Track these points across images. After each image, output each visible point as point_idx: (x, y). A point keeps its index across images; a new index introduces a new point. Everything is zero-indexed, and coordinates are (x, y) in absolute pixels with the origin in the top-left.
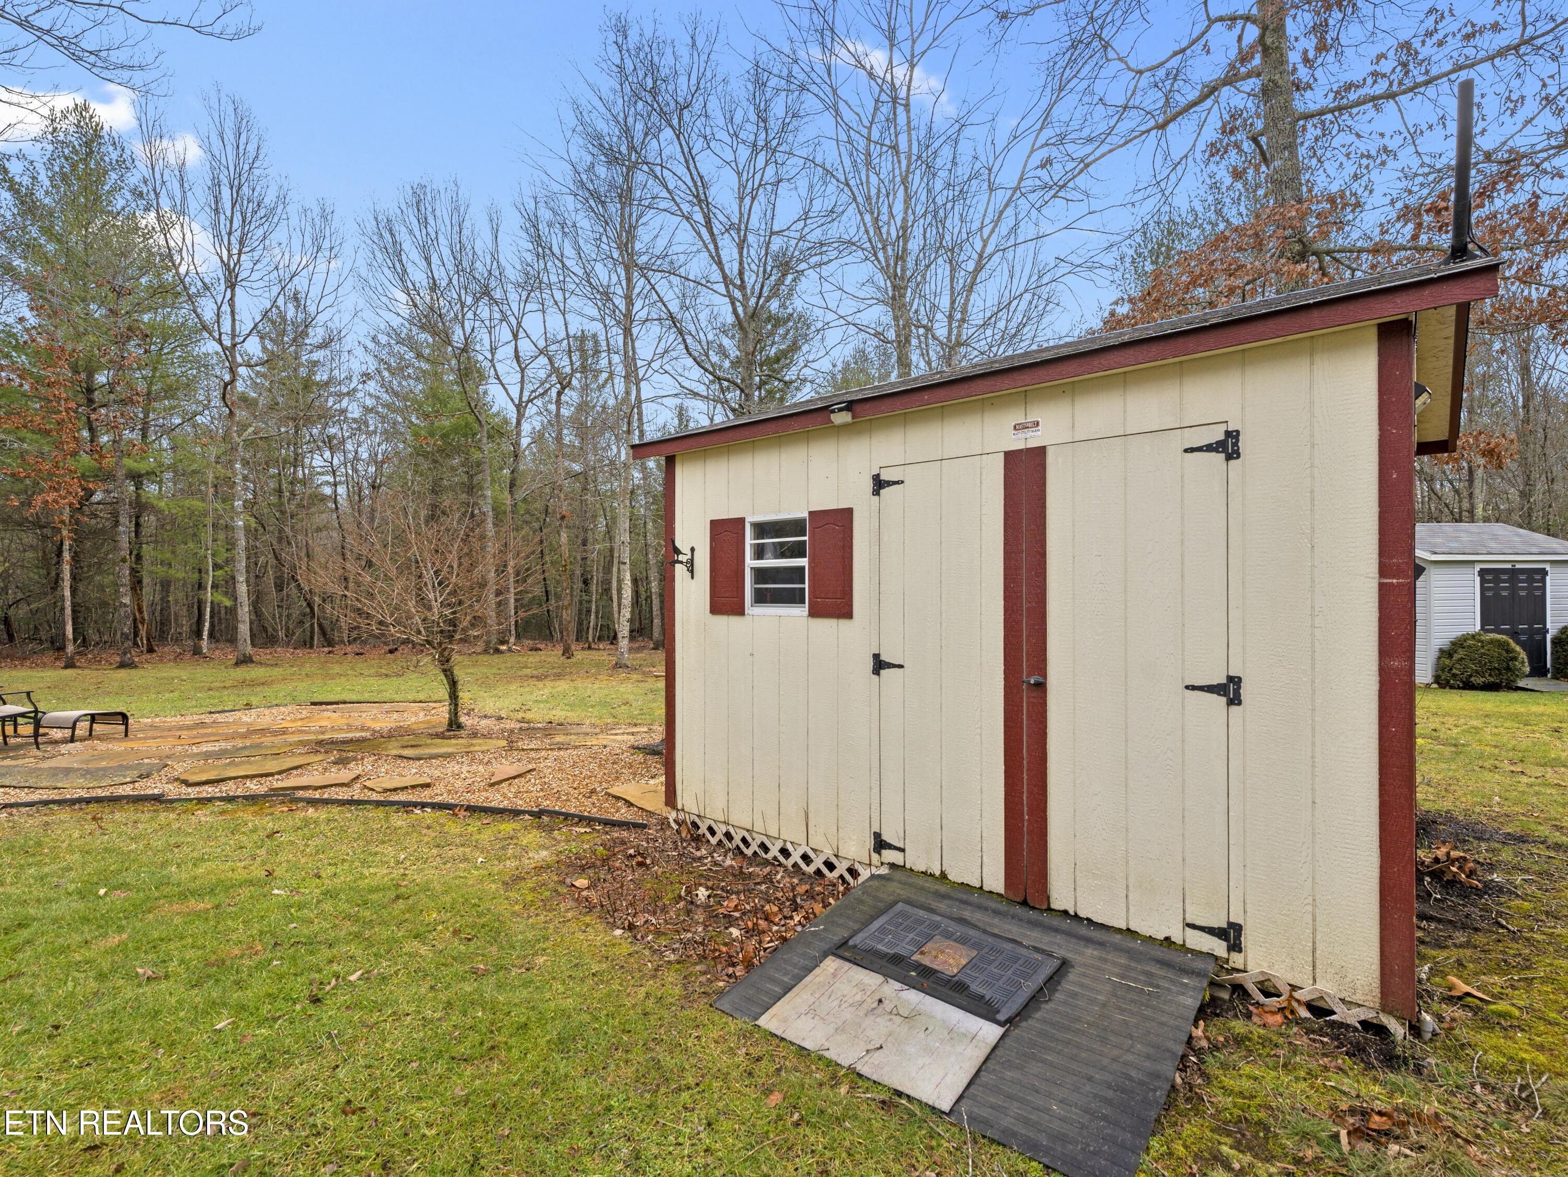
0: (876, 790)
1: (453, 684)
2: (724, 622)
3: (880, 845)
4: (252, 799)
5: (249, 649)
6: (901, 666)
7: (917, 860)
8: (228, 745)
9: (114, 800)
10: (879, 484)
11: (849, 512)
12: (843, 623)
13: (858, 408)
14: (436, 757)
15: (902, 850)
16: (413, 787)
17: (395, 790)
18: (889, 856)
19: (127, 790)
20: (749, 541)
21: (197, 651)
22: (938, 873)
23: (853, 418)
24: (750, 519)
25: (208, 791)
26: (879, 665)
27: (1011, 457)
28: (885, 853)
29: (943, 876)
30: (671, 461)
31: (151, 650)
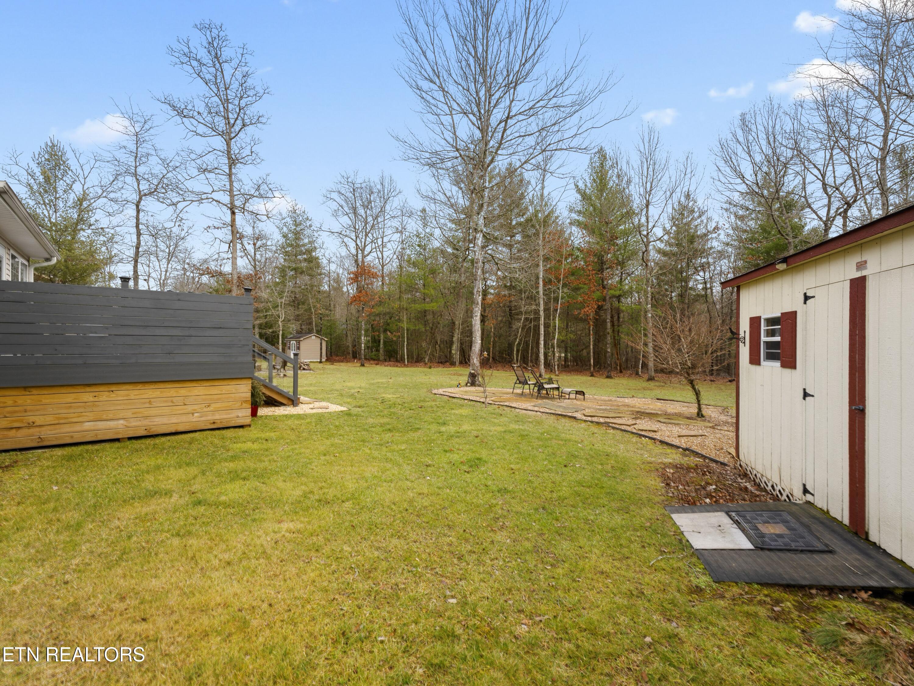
0: (804, 461)
1: (697, 394)
2: (754, 367)
3: (806, 491)
4: (598, 423)
5: (653, 374)
6: (813, 396)
7: (820, 502)
8: (608, 408)
9: (565, 416)
10: (806, 298)
11: (795, 313)
12: (793, 371)
13: (790, 260)
14: (675, 424)
15: (813, 495)
16: (649, 431)
17: (642, 430)
18: (809, 497)
19: (570, 414)
20: (763, 328)
21: (637, 374)
22: (826, 510)
23: (787, 266)
24: (764, 316)
25: (589, 419)
26: (806, 395)
27: (853, 281)
28: (807, 495)
29: (828, 512)
30: (739, 288)
31: (621, 372)
